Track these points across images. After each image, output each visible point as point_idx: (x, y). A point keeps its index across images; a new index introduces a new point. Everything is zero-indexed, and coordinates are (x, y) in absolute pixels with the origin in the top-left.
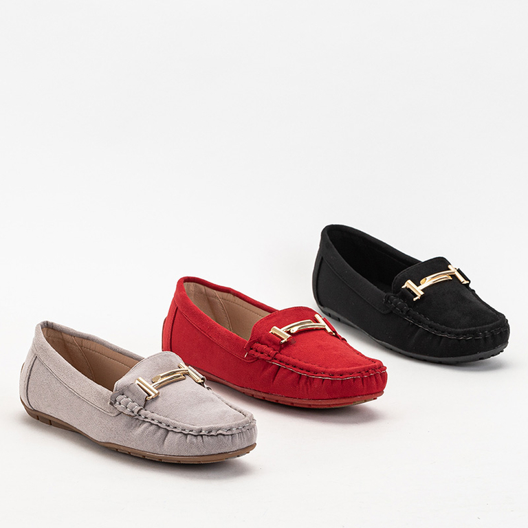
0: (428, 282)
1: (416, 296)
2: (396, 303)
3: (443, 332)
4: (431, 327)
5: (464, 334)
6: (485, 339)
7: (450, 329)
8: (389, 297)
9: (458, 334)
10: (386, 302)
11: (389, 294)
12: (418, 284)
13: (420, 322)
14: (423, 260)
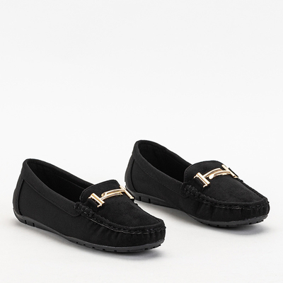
0: (106, 195)
1: (99, 204)
2: (84, 209)
3: (119, 229)
4: (110, 225)
5: (135, 230)
6: (151, 234)
7: (125, 227)
8: (78, 205)
9: (130, 231)
10: (77, 208)
11: (79, 203)
12: (100, 197)
13: (102, 222)
14: (95, 184)
